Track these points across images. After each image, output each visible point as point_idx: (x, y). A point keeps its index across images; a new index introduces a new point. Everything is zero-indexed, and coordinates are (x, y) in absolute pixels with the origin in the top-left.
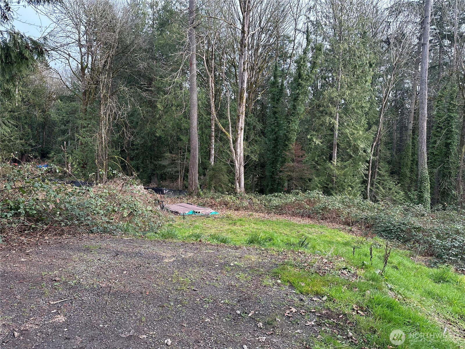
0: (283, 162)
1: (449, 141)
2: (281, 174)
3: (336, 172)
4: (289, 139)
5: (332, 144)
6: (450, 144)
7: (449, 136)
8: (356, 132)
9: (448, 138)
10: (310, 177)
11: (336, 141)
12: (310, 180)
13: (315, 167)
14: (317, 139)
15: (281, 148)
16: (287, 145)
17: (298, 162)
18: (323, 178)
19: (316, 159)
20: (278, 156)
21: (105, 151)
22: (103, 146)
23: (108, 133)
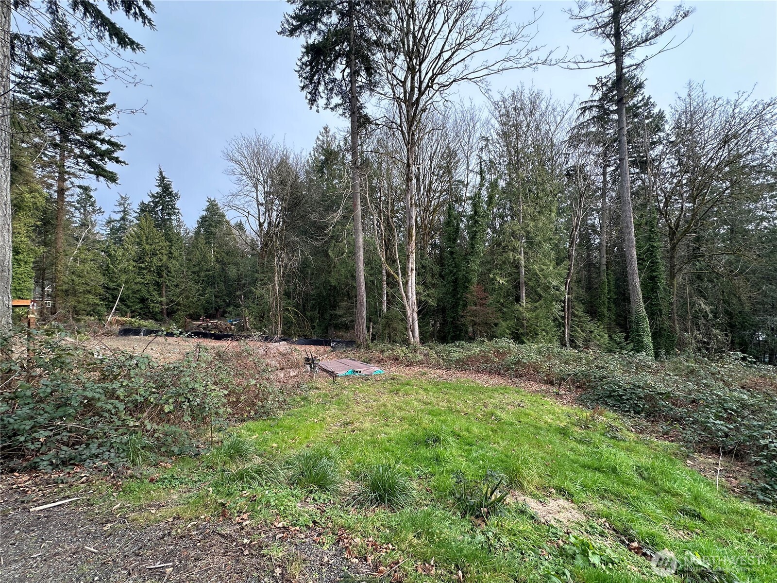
0: (465, 306)
1: (655, 274)
2: (462, 319)
3: (527, 315)
4: (469, 281)
5: (519, 283)
6: (656, 277)
7: (654, 268)
8: (545, 267)
9: (654, 271)
10: (496, 322)
11: (523, 279)
12: (496, 325)
13: (500, 310)
14: (501, 277)
15: (461, 291)
16: (467, 287)
17: (482, 305)
18: (512, 323)
19: (502, 301)
20: (459, 299)
21: (280, 303)
22: (276, 298)
23: (280, 284)
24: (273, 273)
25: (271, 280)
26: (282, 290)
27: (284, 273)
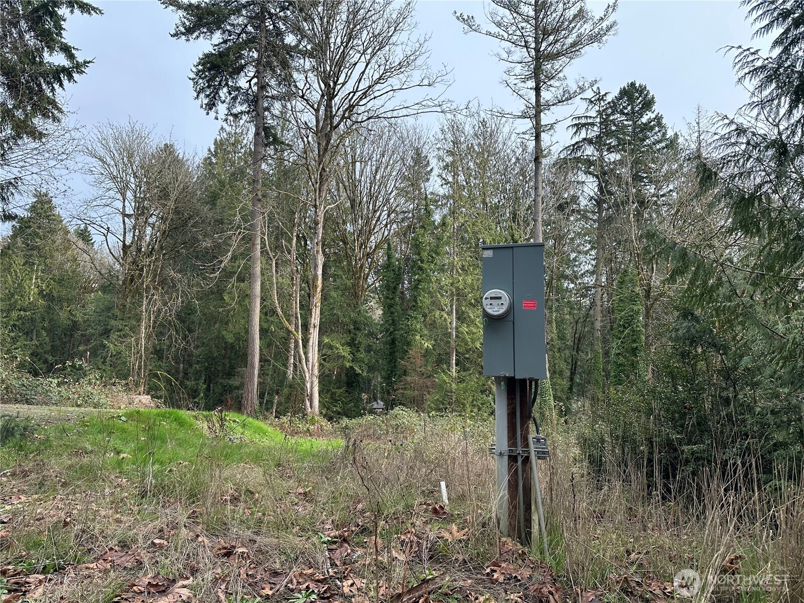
4: (408, 343)
5: (449, 347)
11: (453, 343)
18: (439, 396)
21: (145, 366)
22: (141, 357)
23: (149, 337)
24: (139, 320)
25: (135, 330)
26: (150, 345)
27: (155, 322)
